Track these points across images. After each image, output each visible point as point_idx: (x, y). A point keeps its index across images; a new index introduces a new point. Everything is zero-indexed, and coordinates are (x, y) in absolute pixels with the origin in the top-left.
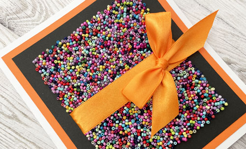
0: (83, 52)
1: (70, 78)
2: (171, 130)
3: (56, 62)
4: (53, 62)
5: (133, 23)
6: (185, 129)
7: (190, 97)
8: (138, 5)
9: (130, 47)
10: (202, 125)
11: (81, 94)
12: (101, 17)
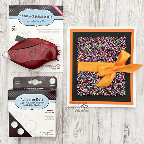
0: (95, 46)
1: (85, 51)
2: (103, 89)
3: (85, 43)
4: (84, 43)
5: (117, 48)
6: (107, 92)
7: (116, 84)
8: (123, 44)
9: (111, 55)
10: (113, 95)
11: (85, 58)
12: (109, 39)
